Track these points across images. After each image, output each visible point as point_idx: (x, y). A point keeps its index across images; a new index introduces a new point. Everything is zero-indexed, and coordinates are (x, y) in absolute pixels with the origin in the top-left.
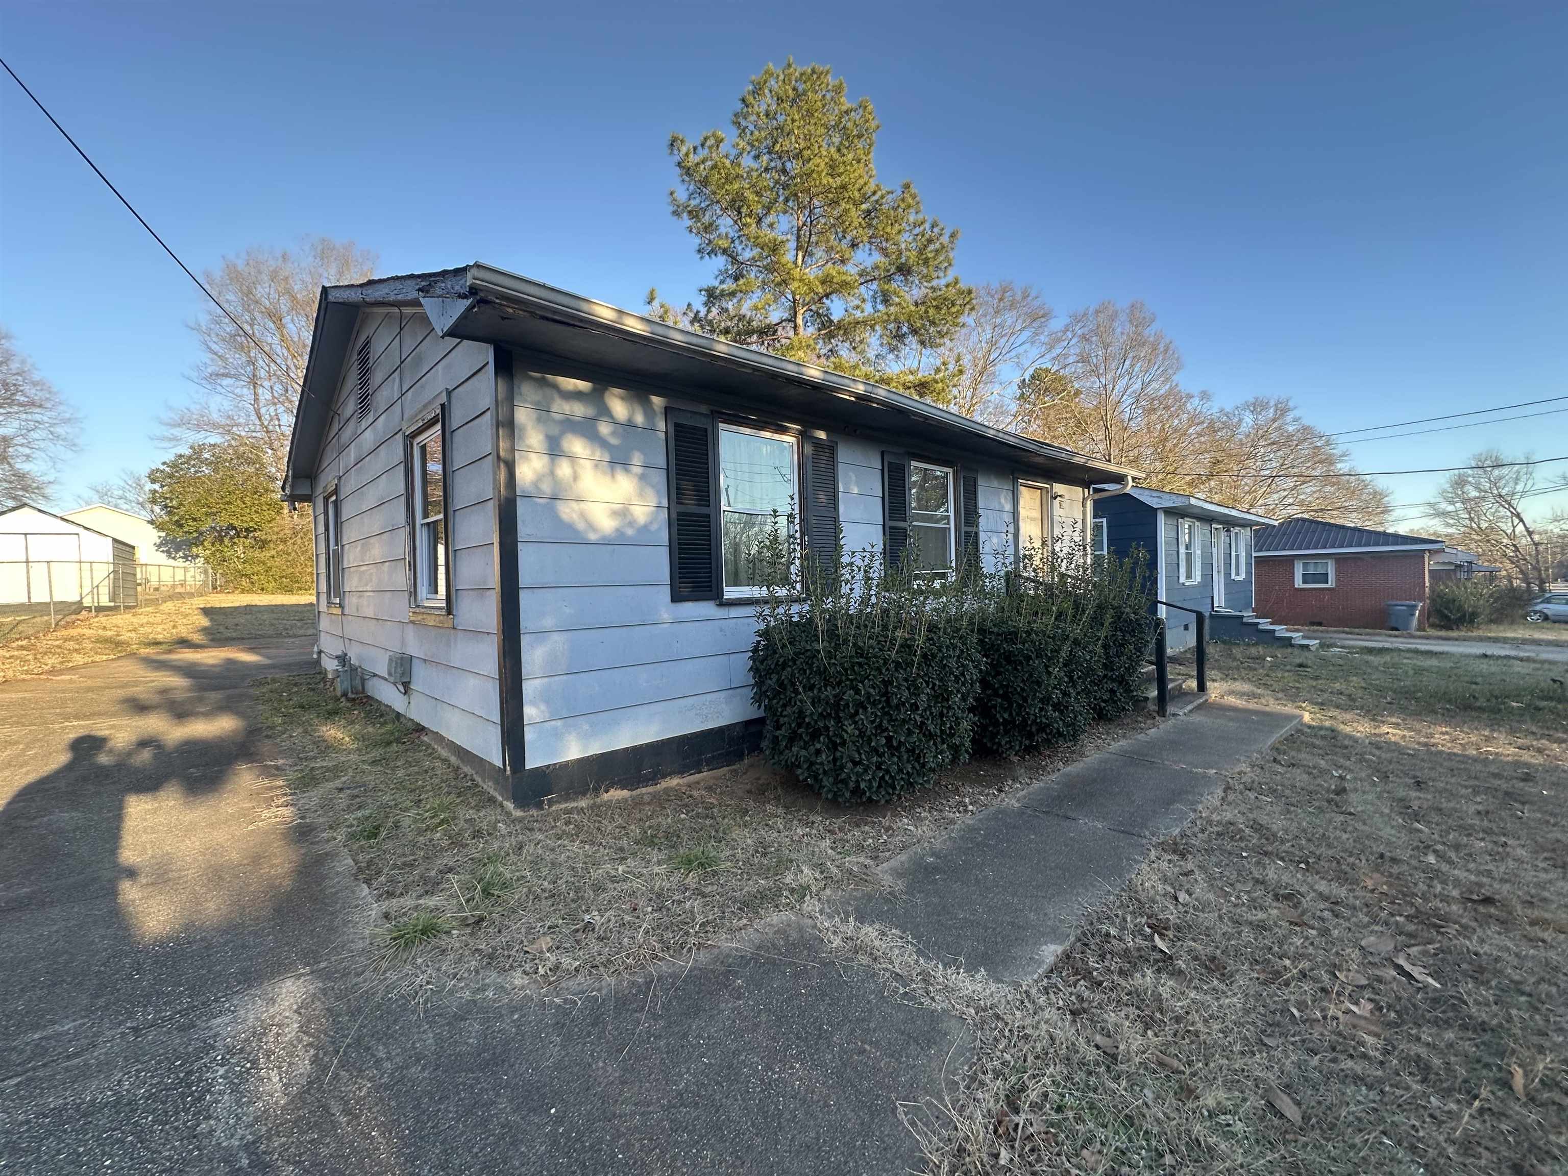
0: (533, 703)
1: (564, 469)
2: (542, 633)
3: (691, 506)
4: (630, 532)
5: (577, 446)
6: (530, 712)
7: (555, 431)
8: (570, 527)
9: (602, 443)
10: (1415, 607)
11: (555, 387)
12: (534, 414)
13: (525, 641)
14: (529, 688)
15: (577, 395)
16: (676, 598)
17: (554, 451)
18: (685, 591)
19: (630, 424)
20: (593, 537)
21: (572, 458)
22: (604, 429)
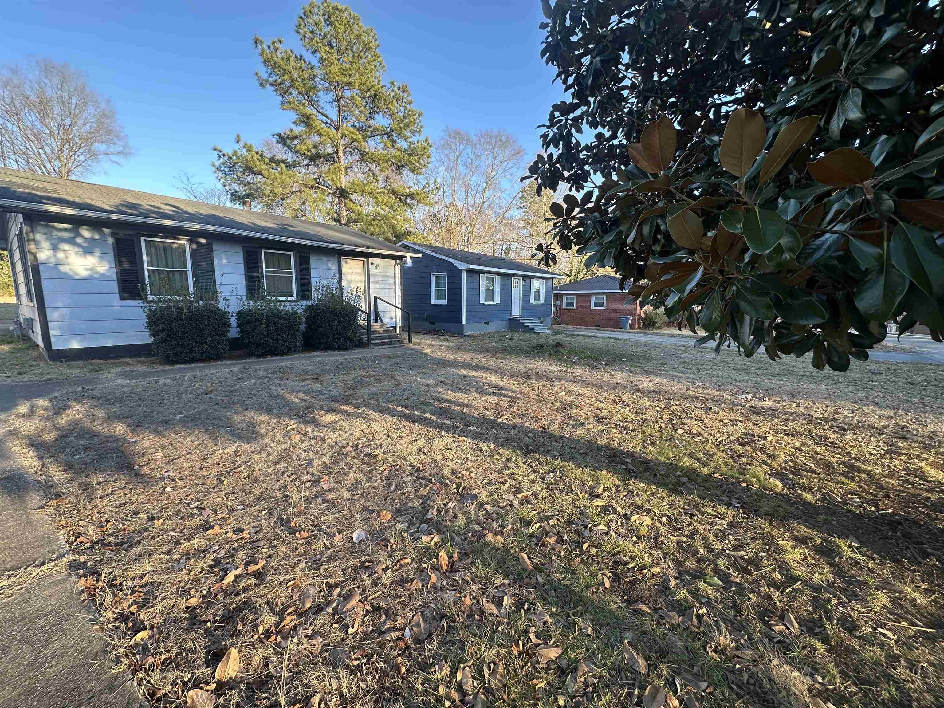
0: (53, 329)
1: (61, 255)
2: (56, 308)
3: (126, 266)
4: (95, 276)
5: (66, 247)
6: (52, 332)
7: (54, 242)
8: (66, 274)
9: (79, 246)
10: (628, 318)
11: (54, 227)
12: (44, 237)
13: (48, 311)
14: (51, 325)
15: (65, 230)
16: (122, 299)
17: (55, 248)
18: (126, 295)
19: (92, 239)
20: (77, 277)
21: (64, 251)
22: (79, 240)
